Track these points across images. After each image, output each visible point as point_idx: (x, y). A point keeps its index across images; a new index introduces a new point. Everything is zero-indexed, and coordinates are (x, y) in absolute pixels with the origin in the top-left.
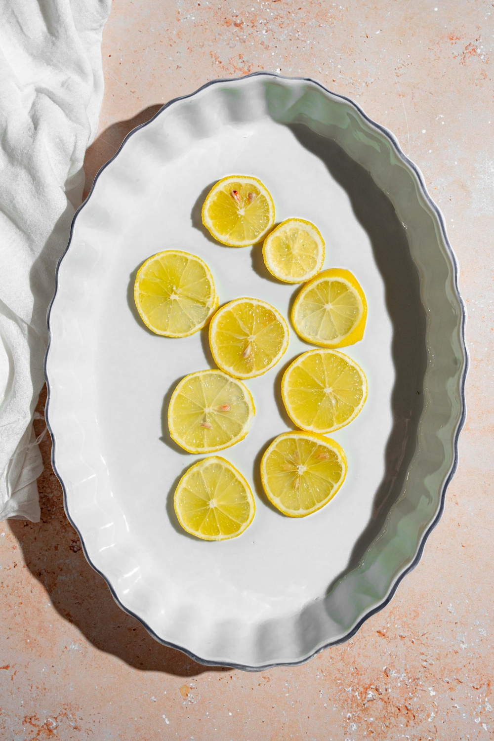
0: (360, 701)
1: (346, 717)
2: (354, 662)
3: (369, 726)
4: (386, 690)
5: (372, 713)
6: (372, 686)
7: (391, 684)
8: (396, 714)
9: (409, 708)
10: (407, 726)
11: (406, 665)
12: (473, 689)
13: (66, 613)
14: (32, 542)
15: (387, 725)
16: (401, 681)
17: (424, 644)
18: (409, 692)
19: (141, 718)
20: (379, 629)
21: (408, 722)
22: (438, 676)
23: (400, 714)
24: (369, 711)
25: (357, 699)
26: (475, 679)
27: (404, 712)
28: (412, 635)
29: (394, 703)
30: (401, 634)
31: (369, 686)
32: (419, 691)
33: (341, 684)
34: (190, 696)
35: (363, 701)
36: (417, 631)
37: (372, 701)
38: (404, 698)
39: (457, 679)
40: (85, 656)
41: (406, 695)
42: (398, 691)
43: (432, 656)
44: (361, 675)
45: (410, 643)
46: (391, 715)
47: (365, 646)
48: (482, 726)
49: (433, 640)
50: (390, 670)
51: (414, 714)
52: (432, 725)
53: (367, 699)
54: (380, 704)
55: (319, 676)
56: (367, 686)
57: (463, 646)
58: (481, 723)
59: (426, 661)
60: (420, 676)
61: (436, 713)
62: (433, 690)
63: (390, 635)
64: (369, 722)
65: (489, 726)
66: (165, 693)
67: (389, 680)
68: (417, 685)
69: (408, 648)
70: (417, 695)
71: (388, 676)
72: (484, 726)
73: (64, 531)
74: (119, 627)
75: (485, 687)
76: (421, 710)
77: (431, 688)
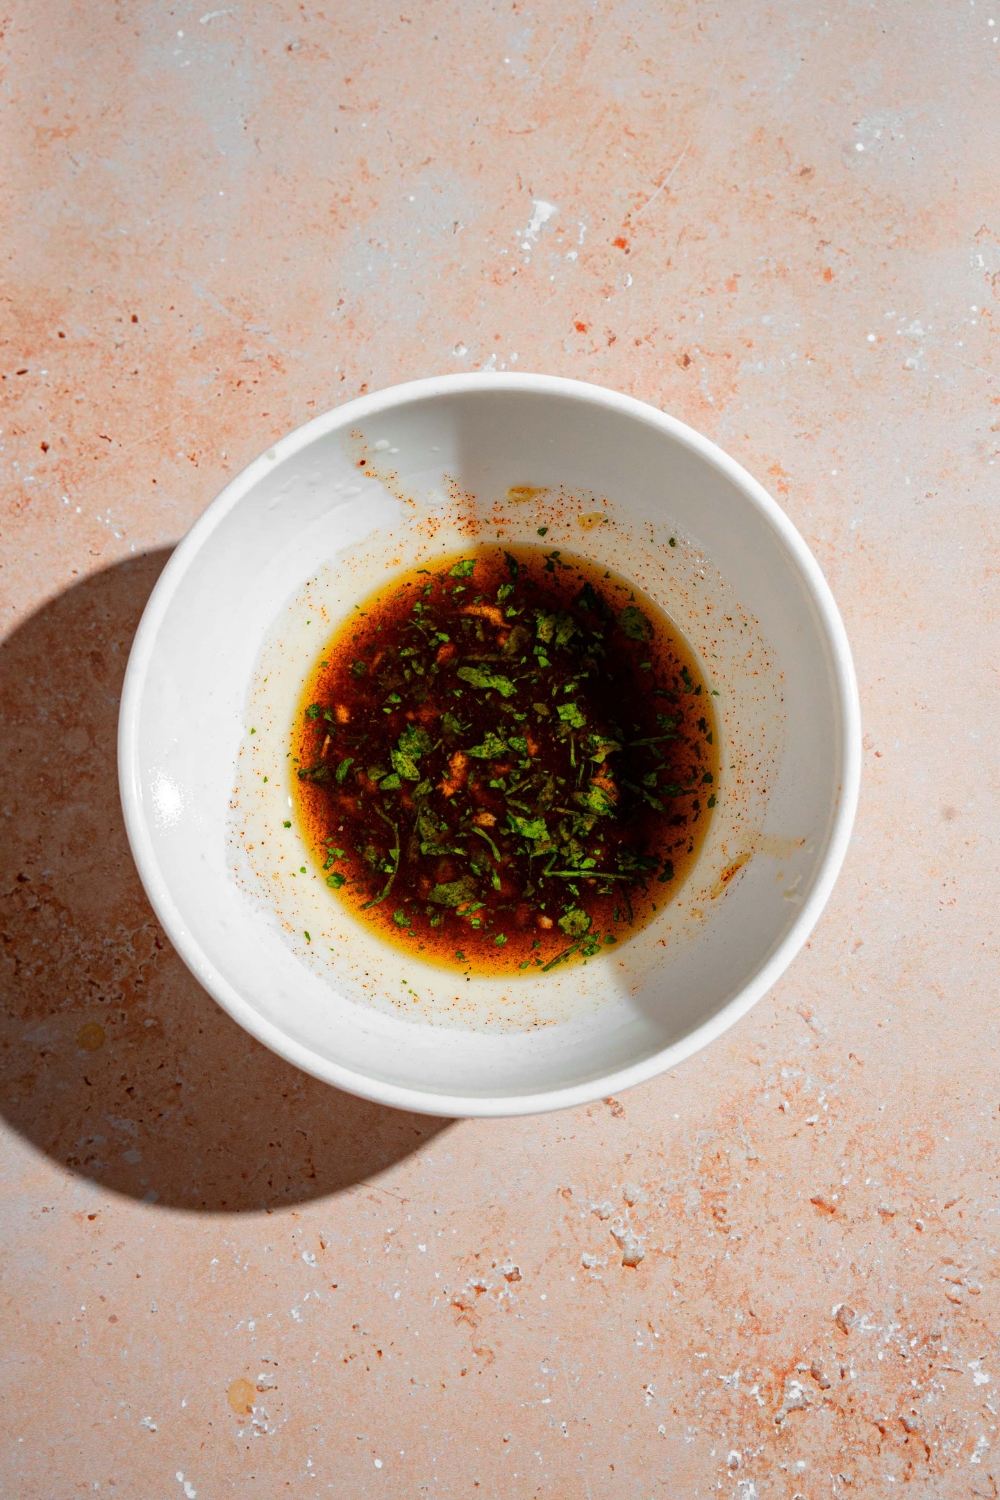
0: (764, 1413)
1: (723, 1464)
2: (745, 1296)
3: (796, 1485)
4: (843, 1375)
5: (802, 1444)
6: (800, 1366)
7: (858, 1356)
8: (874, 1443)
9: (911, 1424)
10: (907, 1479)
11: (899, 1295)
15: (849, 1478)
16: (887, 1346)
17: (951, 1234)
18: (911, 1375)
19: (112, 1482)
20: (819, 1192)
21: (910, 1466)
23: (885, 1443)
24: (792, 1439)
25: (755, 1407)
27: (899, 1437)
28: (916, 1206)
29: (867, 1411)
30: (885, 1205)
31: (793, 1365)
32: (940, 1374)
33: (708, 1363)
34: (258, 1411)
35: (774, 1410)
36: (930, 1194)
37: (802, 1409)
38: (895, 1397)
41: (902, 1388)
42: (878, 1375)
43: (976, 1268)
44: (767, 1333)
45: (909, 1231)
46: (859, 1447)
47: (777, 1245)
49: (978, 1218)
50: (853, 1314)
51: (928, 1441)
52: (983, 1473)
53: (787, 1405)
54: (827, 1414)
55: (641, 1340)
56: (786, 1364)
59: (958, 1283)
60: (941, 1329)
61: (993, 1436)
62: (983, 1369)
63: (850, 1209)
64: (795, 1472)
66: (184, 1404)
67: (851, 1344)
68: (935, 1356)
69: (906, 1245)
70: (936, 1386)
71: (846, 1333)
74: (45, 1210)
76: (949, 1431)
77: (974, 1364)
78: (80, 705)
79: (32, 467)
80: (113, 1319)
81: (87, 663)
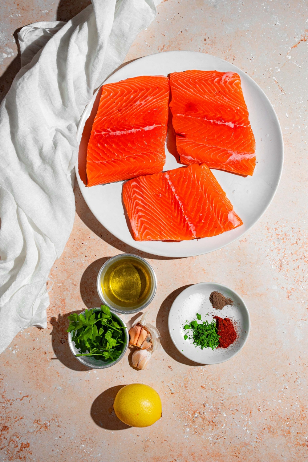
0: (191, 418)
1: (184, 425)
2: (189, 400)
3: (195, 429)
4: (204, 413)
5: (197, 423)
6: (197, 411)
7: (206, 410)
8: (208, 424)
9: (214, 421)
10: (212, 430)
11: (213, 402)
12: (243, 414)
13: (57, 372)
14: (42, 338)
15: (203, 429)
16: (211, 409)
17: (222, 393)
18: (214, 414)
19: (89, 422)
20: (202, 385)
21: (213, 428)
22: (228, 407)
24: (195, 422)
25: (190, 417)
26: (245, 409)
27: (212, 423)
28: (217, 388)
29: (207, 419)
30: (212, 388)
32: (219, 414)
33: (183, 410)
35: (193, 418)
36: (219, 386)
37: (197, 418)
39: (236, 409)
40: (64, 392)
41: (213, 416)
42: (209, 414)
43: (225, 398)
44: (193, 406)
45: (215, 392)
46: (205, 424)
47: (195, 392)
48: (247, 431)
49: (226, 391)
50: (206, 404)
51: (216, 424)
52: (224, 430)
53: (195, 417)
54: (201, 419)
56: (195, 411)
57: (240, 394)
58: (246, 430)
59: (222, 400)
60: (219, 407)
61: (226, 424)
62: (225, 414)
63: (207, 388)
64: (195, 427)
65: (250, 431)
67: (205, 408)
68: (218, 411)
69: (215, 394)
70: (218, 416)
72: (248, 431)
73: (58, 333)
74: (81, 379)
75: (249, 413)
76: (219, 423)
77: (224, 413)
78: (90, 299)
79: (84, 259)
80: (91, 397)
81: (91, 292)
